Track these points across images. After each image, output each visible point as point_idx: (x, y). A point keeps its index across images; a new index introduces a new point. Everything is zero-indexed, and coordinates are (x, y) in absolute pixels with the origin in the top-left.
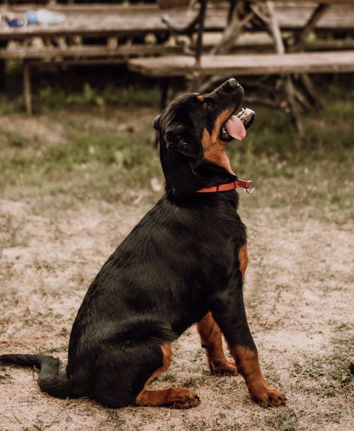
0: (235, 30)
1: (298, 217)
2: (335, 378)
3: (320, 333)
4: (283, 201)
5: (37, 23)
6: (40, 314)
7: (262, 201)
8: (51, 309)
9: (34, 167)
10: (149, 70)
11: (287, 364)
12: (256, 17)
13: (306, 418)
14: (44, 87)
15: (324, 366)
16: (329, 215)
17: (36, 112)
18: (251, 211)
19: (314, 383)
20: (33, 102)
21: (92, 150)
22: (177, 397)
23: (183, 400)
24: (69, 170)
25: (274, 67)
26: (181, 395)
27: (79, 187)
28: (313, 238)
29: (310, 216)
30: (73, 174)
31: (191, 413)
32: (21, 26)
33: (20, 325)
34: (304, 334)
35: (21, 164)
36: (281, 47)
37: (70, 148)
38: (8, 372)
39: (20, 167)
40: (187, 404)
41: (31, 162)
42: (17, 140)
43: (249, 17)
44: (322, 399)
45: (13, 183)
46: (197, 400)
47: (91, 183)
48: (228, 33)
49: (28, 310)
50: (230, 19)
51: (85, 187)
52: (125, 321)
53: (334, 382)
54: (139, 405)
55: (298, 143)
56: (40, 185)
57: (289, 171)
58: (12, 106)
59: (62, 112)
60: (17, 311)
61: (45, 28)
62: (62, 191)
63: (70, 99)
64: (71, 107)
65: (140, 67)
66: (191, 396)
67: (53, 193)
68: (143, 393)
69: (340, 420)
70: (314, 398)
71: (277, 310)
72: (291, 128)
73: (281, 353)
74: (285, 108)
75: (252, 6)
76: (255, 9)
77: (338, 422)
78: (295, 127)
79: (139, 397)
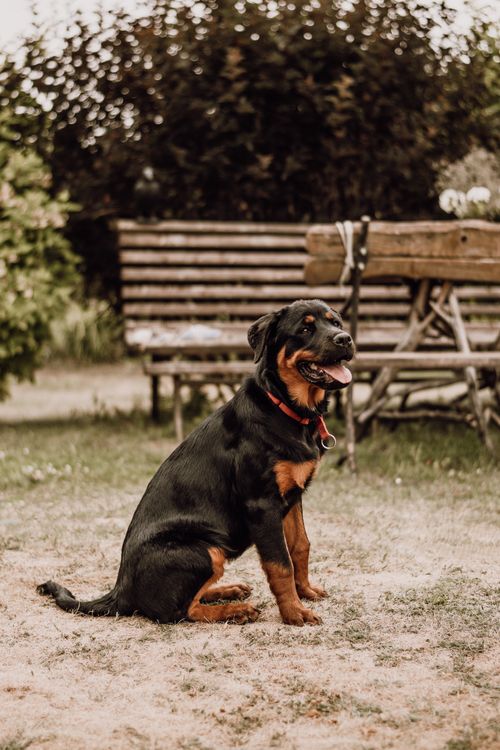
1: (455, 507)
2: (427, 602)
3: (429, 574)
4: (441, 495)
7: (416, 495)
11: (378, 595)
12: (438, 318)
15: (420, 594)
19: (402, 606)
22: (234, 612)
23: (240, 614)
26: (239, 609)
29: (469, 507)
31: (251, 628)
40: (246, 618)
43: (430, 317)
44: (406, 618)
46: (256, 613)
52: (165, 521)
53: (426, 605)
54: (193, 621)
66: (250, 610)
69: (419, 631)
71: (388, 560)
72: (478, 442)
73: (375, 586)
74: (472, 420)
75: (432, 304)
76: (436, 307)
77: (416, 632)
78: (483, 442)
79: (191, 611)
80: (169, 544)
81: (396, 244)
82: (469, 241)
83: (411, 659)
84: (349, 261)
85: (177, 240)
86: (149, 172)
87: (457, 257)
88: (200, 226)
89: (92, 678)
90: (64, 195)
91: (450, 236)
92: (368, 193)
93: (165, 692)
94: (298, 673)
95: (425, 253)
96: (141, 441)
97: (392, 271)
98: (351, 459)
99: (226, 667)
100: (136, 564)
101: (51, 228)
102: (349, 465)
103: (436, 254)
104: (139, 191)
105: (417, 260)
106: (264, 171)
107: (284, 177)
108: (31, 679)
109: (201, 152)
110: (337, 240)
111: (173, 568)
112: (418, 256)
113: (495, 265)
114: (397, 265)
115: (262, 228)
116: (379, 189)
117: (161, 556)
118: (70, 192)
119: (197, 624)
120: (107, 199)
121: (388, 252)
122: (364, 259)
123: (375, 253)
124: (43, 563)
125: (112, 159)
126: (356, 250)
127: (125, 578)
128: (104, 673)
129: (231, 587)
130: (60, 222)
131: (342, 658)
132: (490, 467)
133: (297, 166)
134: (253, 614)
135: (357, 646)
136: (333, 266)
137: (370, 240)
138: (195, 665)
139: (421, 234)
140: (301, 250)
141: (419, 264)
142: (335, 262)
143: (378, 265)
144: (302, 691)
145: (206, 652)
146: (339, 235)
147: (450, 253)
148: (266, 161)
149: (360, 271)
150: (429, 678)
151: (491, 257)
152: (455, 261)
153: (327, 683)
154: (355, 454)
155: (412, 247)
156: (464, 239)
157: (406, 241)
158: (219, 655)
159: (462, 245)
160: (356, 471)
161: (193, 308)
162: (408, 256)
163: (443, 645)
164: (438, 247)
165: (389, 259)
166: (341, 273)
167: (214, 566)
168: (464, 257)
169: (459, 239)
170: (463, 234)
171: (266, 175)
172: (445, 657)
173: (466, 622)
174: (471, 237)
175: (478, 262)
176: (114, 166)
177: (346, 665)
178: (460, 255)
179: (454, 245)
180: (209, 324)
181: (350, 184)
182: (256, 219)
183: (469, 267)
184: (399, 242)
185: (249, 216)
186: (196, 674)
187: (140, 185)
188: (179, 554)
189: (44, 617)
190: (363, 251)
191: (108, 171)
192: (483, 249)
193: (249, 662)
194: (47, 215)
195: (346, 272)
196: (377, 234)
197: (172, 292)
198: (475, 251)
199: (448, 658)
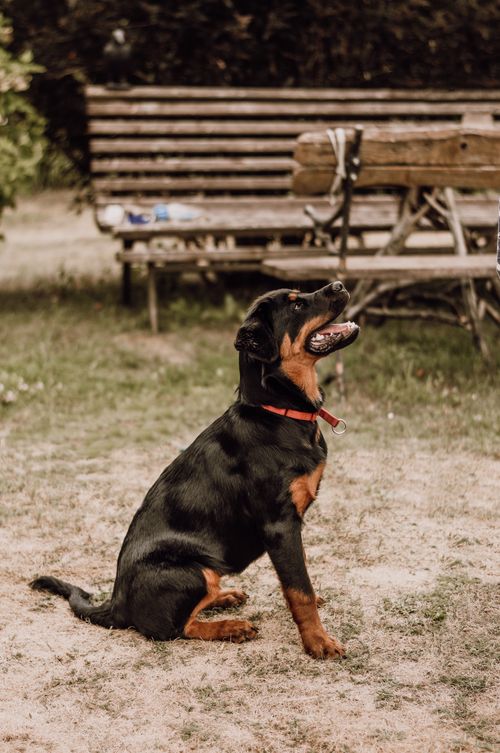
0: (406, 226)
1: (450, 449)
2: (426, 616)
3: (427, 569)
4: (435, 432)
5: (167, 219)
6: (104, 543)
7: (409, 430)
8: (117, 538)
9: (145, 391)
10: (284, 272)
11: (376, 602)
12: (432, 210)
13: (381, 655)
14: (174, 300)
15: (419, 603)
16: (488, 448)
17: (163, 329)
18: (392, 442)
19: (401, 621)
20: (160, 317)
21: (220, 372)
23: (238, 634)
24: (186, 394)
25: (442, 270)
26: (235, 628)
27: (191, 413)
28: (456, 467)
29: (465, 449)
30: (188, 398)
31: (249, 648)
32: (147, 222)
33: (77, 553)
34: (407, 571)
35: (130, 387)
36: (462, 248)
37: (195, 369)
38: (52, 601)
39: (128, 391)
40: (243, 638)
41: (142, 385)
42: (131, 359)
43: (424, 209)
44: (405, 637)
45: (113, 406)
46: (254, 632)
47: (208, 408)
48: (398, 231)
49: (90, 538)
50: (400, 213)
51: (199, 413)
53: (425, 620)
54: (189, 638)
55: (478, 367)
56: (145, 410)
57: (456, 399)
58: (133, 322)
59: (196, 330)
60: (79, 539)
61: (176, 224)
62: (170, 417)
63: (206, 314)
64: (207, 324)
65: (273, 268)
66: (247, 629)
67: (158, 419)
68: (193, 624)
69: (419, 659)
70: (396, 635)
71: (384, 544)
72: (473, 349)
73: (372, 588)
74: (466, 324)
75: (427, 197)
76: (431, 200)
77: (416, 661)
78: (478, 348)
79: (188, 628)
80: (162, 564)
81: (390, 151)
82: (469, 148)
83: (412, 700)
84: (341, 171)
85: (150, 108)
86: (119, 35)
87: (456, 165)
88: (175, 92)
89: (91, 720)
90: (27, 56)
91: (449, 143)
92: (356, 52)
93: (165, 742)
94: (299, 716)
95: (422, 161)
96: (113, 333)
97: (386, 180)
98: (340, 380)
99: (225, 706)
100: (131, 582)
101: (12, 91)
102: (338, 385)
103: (433, 162)
104: (109, 55)
105: (413, 169)
106: (242, 31)
107: (266, 36)
108: (28, 723)
109: (175, 9)
110: (328, 149)
111: (166, 589)
112: (415, 164)
113: (496, 173)
114: (391, 174)
115: (242, 93)
116: (369, 46)
117: (155, 576)
118: (33, 52)
119: (192, 642)
120: (73, 55)
121: (382, 161)
122: (357, 169)
123: (369, 162)
124: (28, 546)
125: (78, 14)
126: (348, 159)
127: (120, 593)
128: (103, 712)
129: (225, 595)
130: (22, 86)
131: (342, 696)
132: (485, 385)
133: (280, 25)
134: (250, 633)
135: (358, 678)
136: (323, 176)
137: (364, 148)
138: (194, 703)
139: (418, 141)
140: (289, 154)
141: (416, 172)
142: (326, 172)
143: (371, 174)
144: (304, 742)
145: (203, 685)
146: (330, 144)
147: (448, 161)
148: (245, 20)
149: (352, 181)
150: (431, 727)
151: (493, 165)
152: (454, 169)
153: (328, 733)
154: (343, 375)
155: (407, 156)
156: (464, 146)
157: (403, 149)
158: (217, 688)
159: (461, 152)
160: (346, 393)
161: (168, 182)
162: (404, 164)
163: (443, 680)
164: (435, 155)
165: (383, 168)
166: (332, 182)
167: (208, 586)
168: (463, 165)
169: (458, 146)
170: (463, 140)
171: (245, 35)
172: (446, 697)
173: (467, 647)
174: (471, 143)
175: (478, 170)
176: (80, 22)
177: (347, 707)
178: (459, 163)
179: (453, 152)
180: (185, 200)
181: (338, 42)
182: (235, 83)
183: (468, 175)
184: (394, 150)
185: (228, 77)
186: (196, 715)
187: (109, 48)
188: (172, 574)
189: (34, 627)
190: (356, 161)
191: (74, 28)
192: (484, 157)
193: (248, 700)
194: (9, 77)
195: (337, 182)
196: (371, 142)
197: (145, 164)
198: (476, 159)
199: (449, 699)
